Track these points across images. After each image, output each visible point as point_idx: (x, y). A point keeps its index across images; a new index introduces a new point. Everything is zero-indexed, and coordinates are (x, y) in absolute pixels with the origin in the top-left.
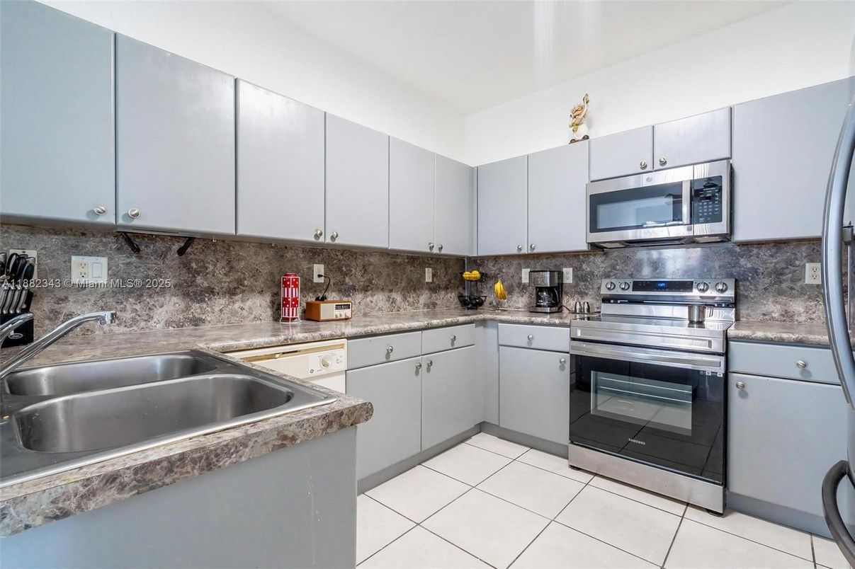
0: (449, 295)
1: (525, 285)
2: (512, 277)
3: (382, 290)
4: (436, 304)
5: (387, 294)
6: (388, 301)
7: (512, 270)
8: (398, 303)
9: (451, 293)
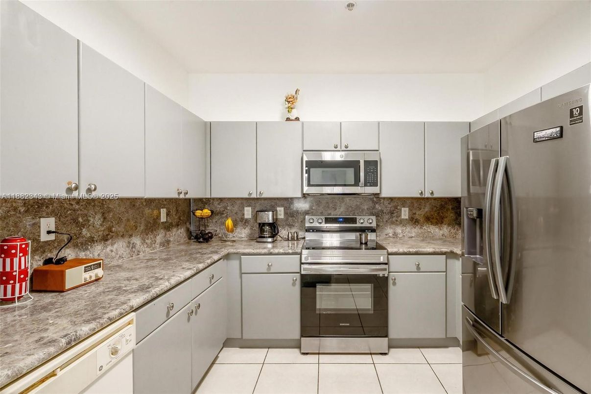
0: (179, 231)
1: (246, 220)
2: (236, 213)
3: (123, 236)
4: (170, 241)
5: (126, 240)
6: (128, 247)
7: (236, 208)
8: (137, 247)
9: (181, 229)
